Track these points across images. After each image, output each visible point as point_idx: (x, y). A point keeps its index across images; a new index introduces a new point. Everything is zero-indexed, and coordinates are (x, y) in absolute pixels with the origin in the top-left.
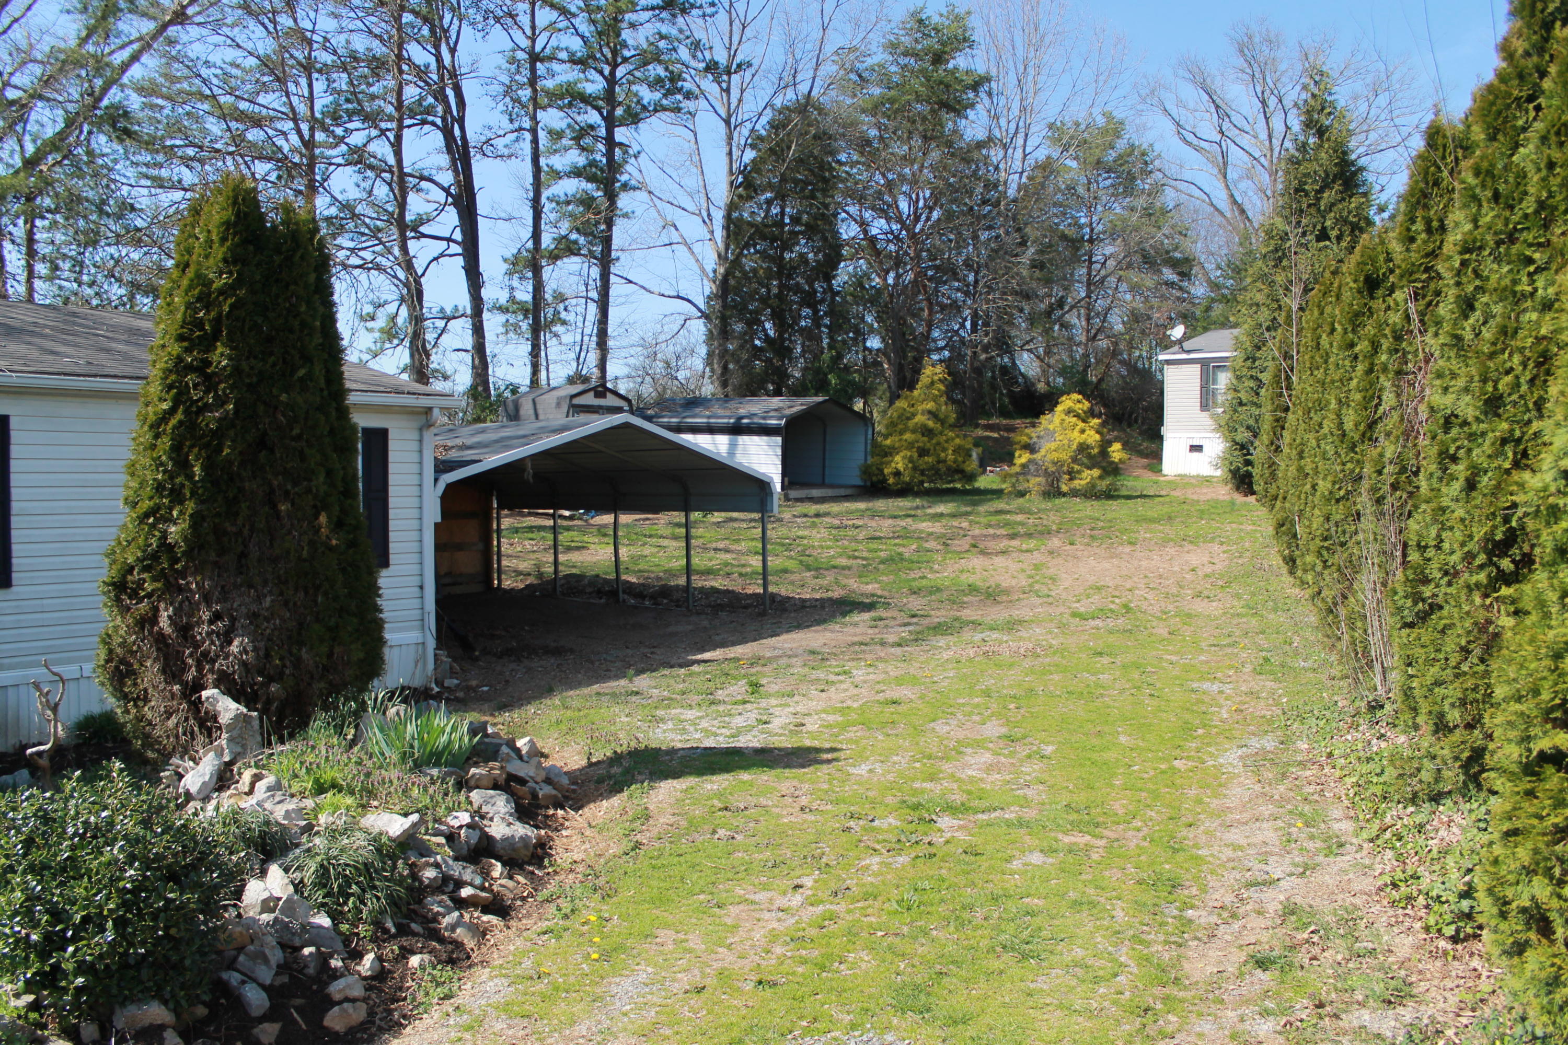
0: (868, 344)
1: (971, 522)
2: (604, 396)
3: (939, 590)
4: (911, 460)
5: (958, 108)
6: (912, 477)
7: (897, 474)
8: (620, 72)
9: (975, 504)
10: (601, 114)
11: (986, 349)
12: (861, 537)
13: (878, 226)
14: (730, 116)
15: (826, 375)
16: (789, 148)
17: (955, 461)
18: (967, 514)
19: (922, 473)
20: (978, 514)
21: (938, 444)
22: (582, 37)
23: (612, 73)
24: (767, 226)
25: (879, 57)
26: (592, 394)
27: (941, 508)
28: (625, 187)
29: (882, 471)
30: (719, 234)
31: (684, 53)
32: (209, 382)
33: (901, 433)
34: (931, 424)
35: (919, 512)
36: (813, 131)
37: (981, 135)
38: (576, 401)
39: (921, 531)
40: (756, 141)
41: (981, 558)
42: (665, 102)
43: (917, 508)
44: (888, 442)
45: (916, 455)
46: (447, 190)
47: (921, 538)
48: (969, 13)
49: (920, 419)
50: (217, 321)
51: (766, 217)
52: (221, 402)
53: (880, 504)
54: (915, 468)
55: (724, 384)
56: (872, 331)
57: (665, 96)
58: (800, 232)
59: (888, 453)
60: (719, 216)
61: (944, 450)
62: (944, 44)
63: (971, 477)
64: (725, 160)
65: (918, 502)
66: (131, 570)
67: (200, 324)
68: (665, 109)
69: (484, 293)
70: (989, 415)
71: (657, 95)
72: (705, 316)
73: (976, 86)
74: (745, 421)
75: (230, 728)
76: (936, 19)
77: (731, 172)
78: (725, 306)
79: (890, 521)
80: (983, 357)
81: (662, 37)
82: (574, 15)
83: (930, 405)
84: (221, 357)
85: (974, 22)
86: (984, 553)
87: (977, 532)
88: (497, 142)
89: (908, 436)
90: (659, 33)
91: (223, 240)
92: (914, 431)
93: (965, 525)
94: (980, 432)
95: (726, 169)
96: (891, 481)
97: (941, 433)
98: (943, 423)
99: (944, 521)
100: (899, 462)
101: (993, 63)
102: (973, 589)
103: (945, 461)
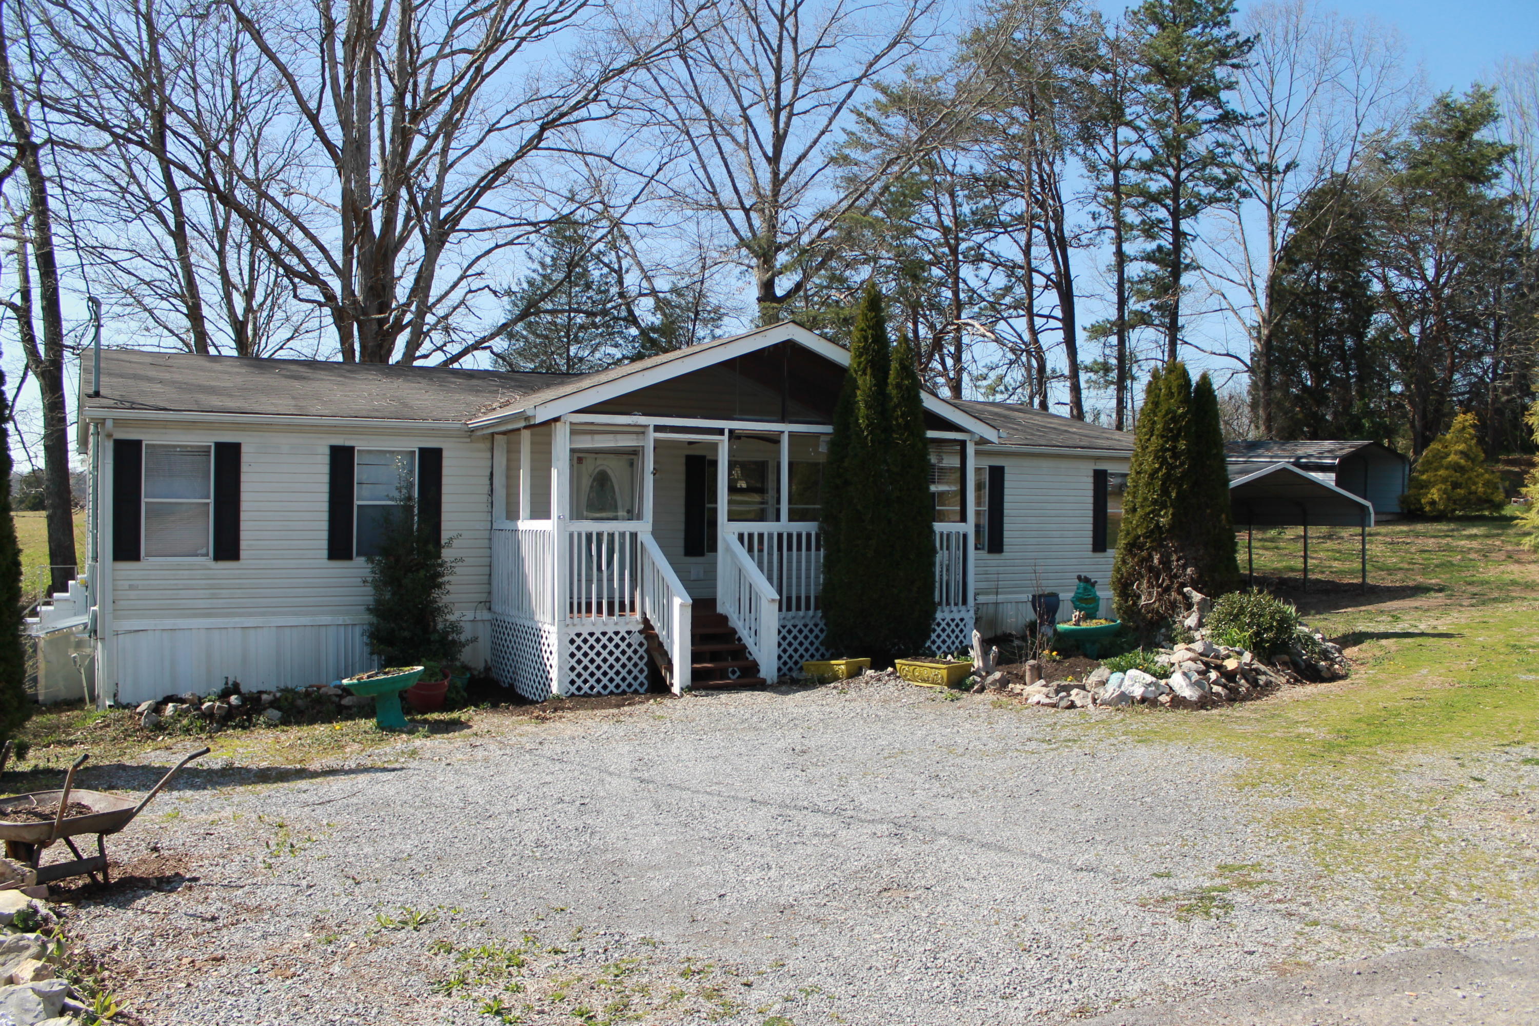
0: (1393, 389)
1: (1503, 541)
3: (1487, 583)
4: (1445, 492)
5: (1480, 177)
6: (1446, 507)
7: (1433, 503)
8: (1184, 175)
9: (1504, 528)
10: (1168, 210)
11: (1507, 391)
12: (1413, 549)
13: (1401, 284)
14: (1271, 199)
15: (1360, 420)
16: (1327, 227)
17: (1485, 493)
18: (1498, 535)
19: (1455, 502)
20: (1508, 535)
21: (1470, 478)
22: (1151, 148)
23: (1178, 176)
24: (1307, 294)
25: (1404, 136)
27: (1474, 531)
28: (1188, 267)
29: (1419, 501)
30: (1263, 301)
31: (1237, 158)
32: (1176, 454)
33: (1436, 470)
34: (1462, 462)
35: (1455, 533)
36: (1347, 210)
37: (1504, 193)
39: (1463, 547)
40: (1295, 219)
41: (1517, 565)
42: (1218, 195)
43: (1453, 530)
44: (1424, 477)
45: (1449, 488)
46: (1048, 277)
47: (1463, 551)
48: (1493, 90)
49: (1452, 458)
50: (1179, 431)
51: (1306, 285)
52: (1182, 464)
53: (1420, 527)
54: (1449, 499)
55: (1269, 428)
56: (1395, 376)
57: (1218, 190)
58: (1337, 298)
59: (1426, 485)
60: (1262, 285)
61: (1475, 483)
62: (1468, 122)
63: (1499, 506)
64: (1267, 239)
65: (1452, 526)
66: (1139, 537)
67: (1171, 430)
68: (1218, 200)
69: (1080, 358)
70: (1509, 451)
71: (1212, 190)
72: (1251, 370)
73: (1500, 158)
74: (1303, 460)
75: (1198, 603)
76: (1462, 100)
77: (1273, 248)
78: (1269, 362)
79: (1433, 540)
80: (1504, 398)
81: (1219, 145)
82: (1144, 131)
83: (1461, 447)
84: (1182, 445)
85: (1497, 98)
86: (1518, 562)
87: (1509, 548)
88: (1082, 237)
89: (1442, 472)
90: (1217, 142)
91: (1179, 393)
92: (1447, 468)
93: (1497, 543)
94: (1501, 467)
95: (1268, 246)
96: (1427, 509)
97: (1472, 469)
98: (1473, 461)
99: (1479, 541)
100: (1434, 494)
101: (1517, 134)
102: (1513, 583)
103: (1475, 493)
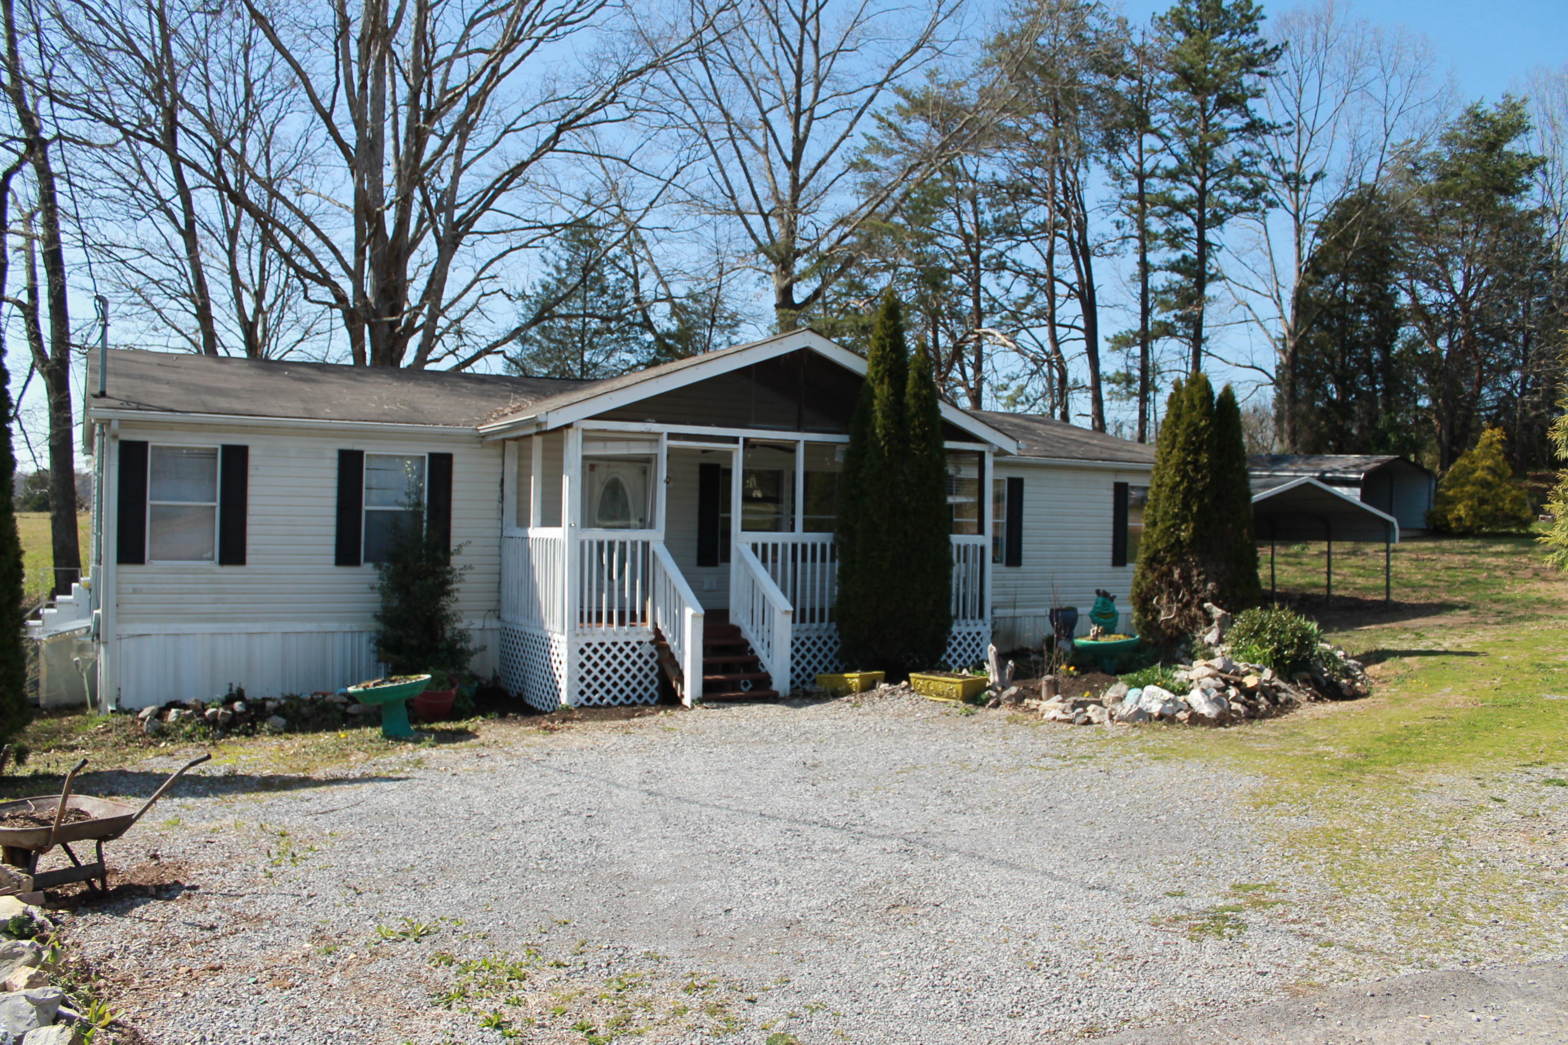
0: (1420, 403)
1: (1529, 559)
3: (1513, 600)
4: (1472, 508)
5: (1510, 189)
6: (1472, 523)
7: (1459, 519)
8: (1210, 184)
9: (1529, 545)
10: (1194, 219)
11: (1536, 406)
12: (1438, 566)
13: (1429, 297)
14: (1298, 210)
15: (1386, 434)
16: (1354, 238)
17: (1512, 509)
18: (1525, 552)
19: (1482, 519)
20: (1533, 552)
21: (1497, 495)
22: (1177, 156)
23: (1203, 185)
24: (1334, 306)
25: (1434, 146)
27: (1501, 548)
28: (1213, 278)
29: (1445, 517)
30: (1289, 313)
31: (1264, 167)
32: (1197, 468)
33: (1463, 485)
34: (1490, 478)
35: (1482, 550)
36: (1375, 221)
37: (1534, 206)
39: (1489, 564)
40: (1322, 230)
41: (1543, 583)
42: (1244, 204)
43: (1479, 547)
44: (1451, 493)
45: (1476, 504)
46: (1070, 287)
47: (1489, 569)
48: (1524, 101)
49: (1479, 474)
50: (1202, 444)
51: (1332, 297)
52: (1203, 478)
53: (1446, 544)
54: (1475, 515)
55: (1293, 442)
56: (1422, 390)
57: (1245, 199)
58: (1363, 311)
59: (1451, 502)
60: (1287, 296)
61: (1502, 500)
62: (1498, 133)
63: (1526, 523)
64: (1293, 249)
65: (1478, 543)
66: (1159, 551)
68: (1244, 210)
69: (1102, 369)
70: (1536, 467)
71: (1238, 199)
72: (1276, 383)
73: (1530, 169)
74: (1328, 475)
75: (1219, 619)
76: (1493, 110)
77: (1299, 259)
78: (1294, 375)
79: (1459, 557)
80: (1533, 413)
81: (1245, 154)
82: (1169, 139)
83: (1489, 462)
84: (1204, 459)
85: (1530, 109)
86: (1545, 579)
87: (1535, 565)
88: (1106, 246)
89: (1468, 488)
90: (1244, 151)
91: (1202, 406)
92: (1474, 484)
93: (1524, 560)
94: (1529, 483)
95: (1294, 257)
96: (1454, 525)
97: (1499, 486)
98: (1500, 477)
99: (1506, 558)
100: (1461, 510)
101: (1548, 145)
102: (1540, 601)
103: (1502, 509)
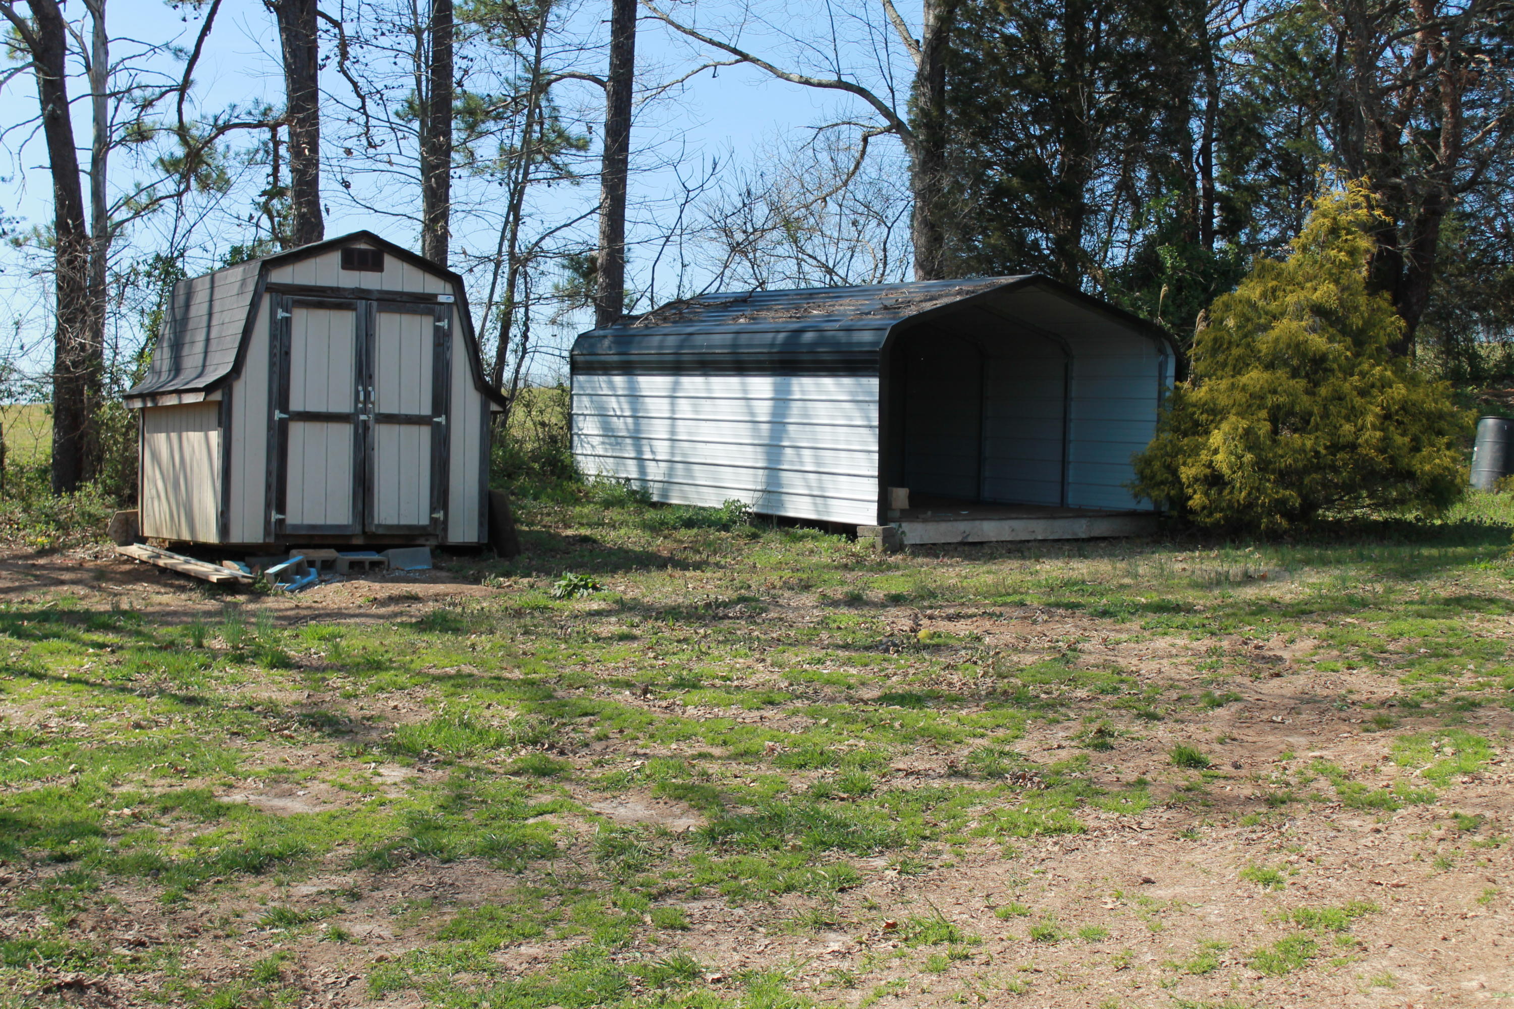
2: (378, 266)
4: (1253, 441)
7: (1214, 480)
21: (1338, 397)
26: (336, 257)
29: (1175, 472)
33: (1238, 371)
34: (1318, 342)
38: (281, 276)
45: (1264, 428)
49: (1290, 328)
54: (1262, 466)
61: (1353, 414)
72: (897, 127)
83: (1324, 292)
89: (1254, 377)
92: (1270, 366)
96: (1197, 500)
97: (1350, 368)
98: (1356, 340)
100: (1220, 447)
103: (1353, 447)
